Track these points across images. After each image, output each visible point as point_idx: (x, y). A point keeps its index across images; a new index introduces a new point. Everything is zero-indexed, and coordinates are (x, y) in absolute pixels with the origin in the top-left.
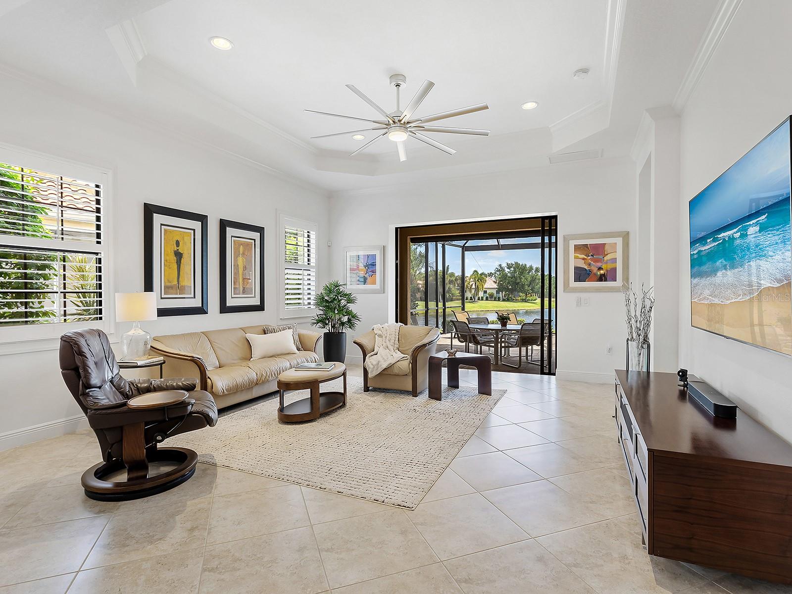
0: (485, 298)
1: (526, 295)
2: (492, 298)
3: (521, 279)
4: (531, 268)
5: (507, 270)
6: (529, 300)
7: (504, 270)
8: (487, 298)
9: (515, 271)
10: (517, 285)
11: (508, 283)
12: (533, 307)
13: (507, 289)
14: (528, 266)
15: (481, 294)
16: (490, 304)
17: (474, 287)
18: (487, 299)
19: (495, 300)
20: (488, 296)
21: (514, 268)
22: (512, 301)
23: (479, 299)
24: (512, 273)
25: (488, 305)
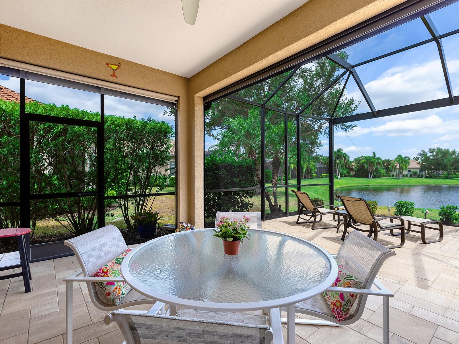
0: (409, 175)
2: (416, 175)
3: (443, 160)
4: (454, 152)
5: (429, 154)
6: (452, 177)
7: (427, 154)
9: (437, 155)
10: (439, 165)
11: (431, 164)
13: (429, 169)
14: (451, 151)
15: (405, 172)
16: (413, 180)
17: (398, 167)
18: (411, 176)
19: (418, 177)
20: (411, 174)
21: (436, 152)
22: (435, 177)
23: (403, 176)
24: (434, 156)
25: (411, 181)
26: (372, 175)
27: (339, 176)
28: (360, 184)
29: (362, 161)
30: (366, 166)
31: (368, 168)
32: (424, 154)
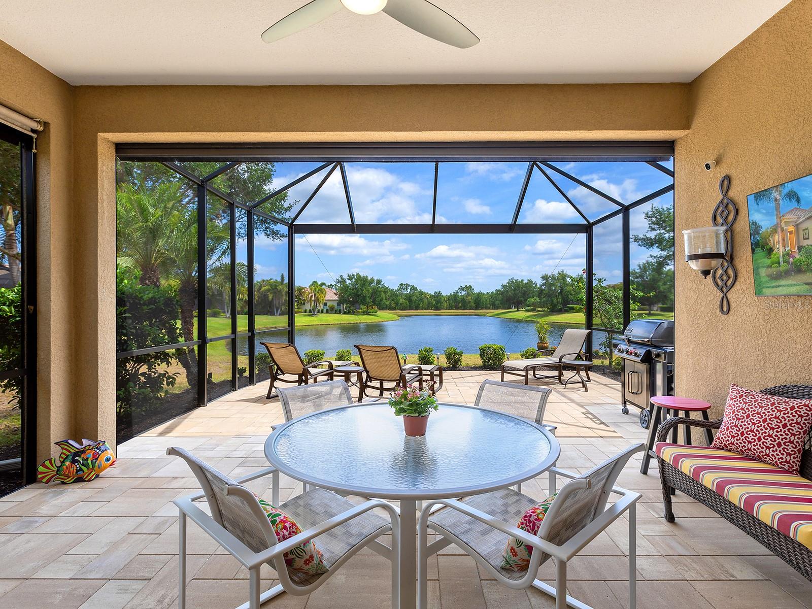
0: (325, 311)
1: (367, 307)
2: (333, 310)
3: (362, 290)
4: (372, 280)
5: (348, 282)
6: (370, 313)
7: (345, 282)
8: (327, 310)
9: (356, 283)
10: (358, 296)
11: (350, 295)
12: (375, 319)
13: (348, 302)
14: (369, 278)
15: (321, 306)
16: (331, 318)
17: (313, 298)
18: (327, 312)
19: (335, 313)
20: (328, 308)
21: (355, 279)
22: (353, 313)
23: (318, 312)
24: (353, 284)
25: (328, 318)
26: (279, 310)
27: (228, 313)
28: (263, 326)
29: (263, 288)
30: (270, 297)
31: (273, 299)
32: (342, 281)
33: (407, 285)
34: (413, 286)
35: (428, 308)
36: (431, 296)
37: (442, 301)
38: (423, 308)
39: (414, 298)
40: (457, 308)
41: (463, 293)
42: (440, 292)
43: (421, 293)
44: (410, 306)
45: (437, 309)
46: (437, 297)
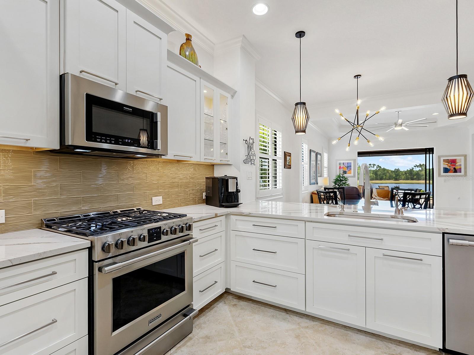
33: (374, 165)
34: (378, 166)
35: (389, 179)
36: (392, 171)
37: (401, 174)
38: (385, 179)
39: (379, 173)
40: (412, 179)
41: (417, 169)
42: (399, 169)
43: (384, 169)
44: (376, 178)
45: (396, 179)
46: (397, 172)
